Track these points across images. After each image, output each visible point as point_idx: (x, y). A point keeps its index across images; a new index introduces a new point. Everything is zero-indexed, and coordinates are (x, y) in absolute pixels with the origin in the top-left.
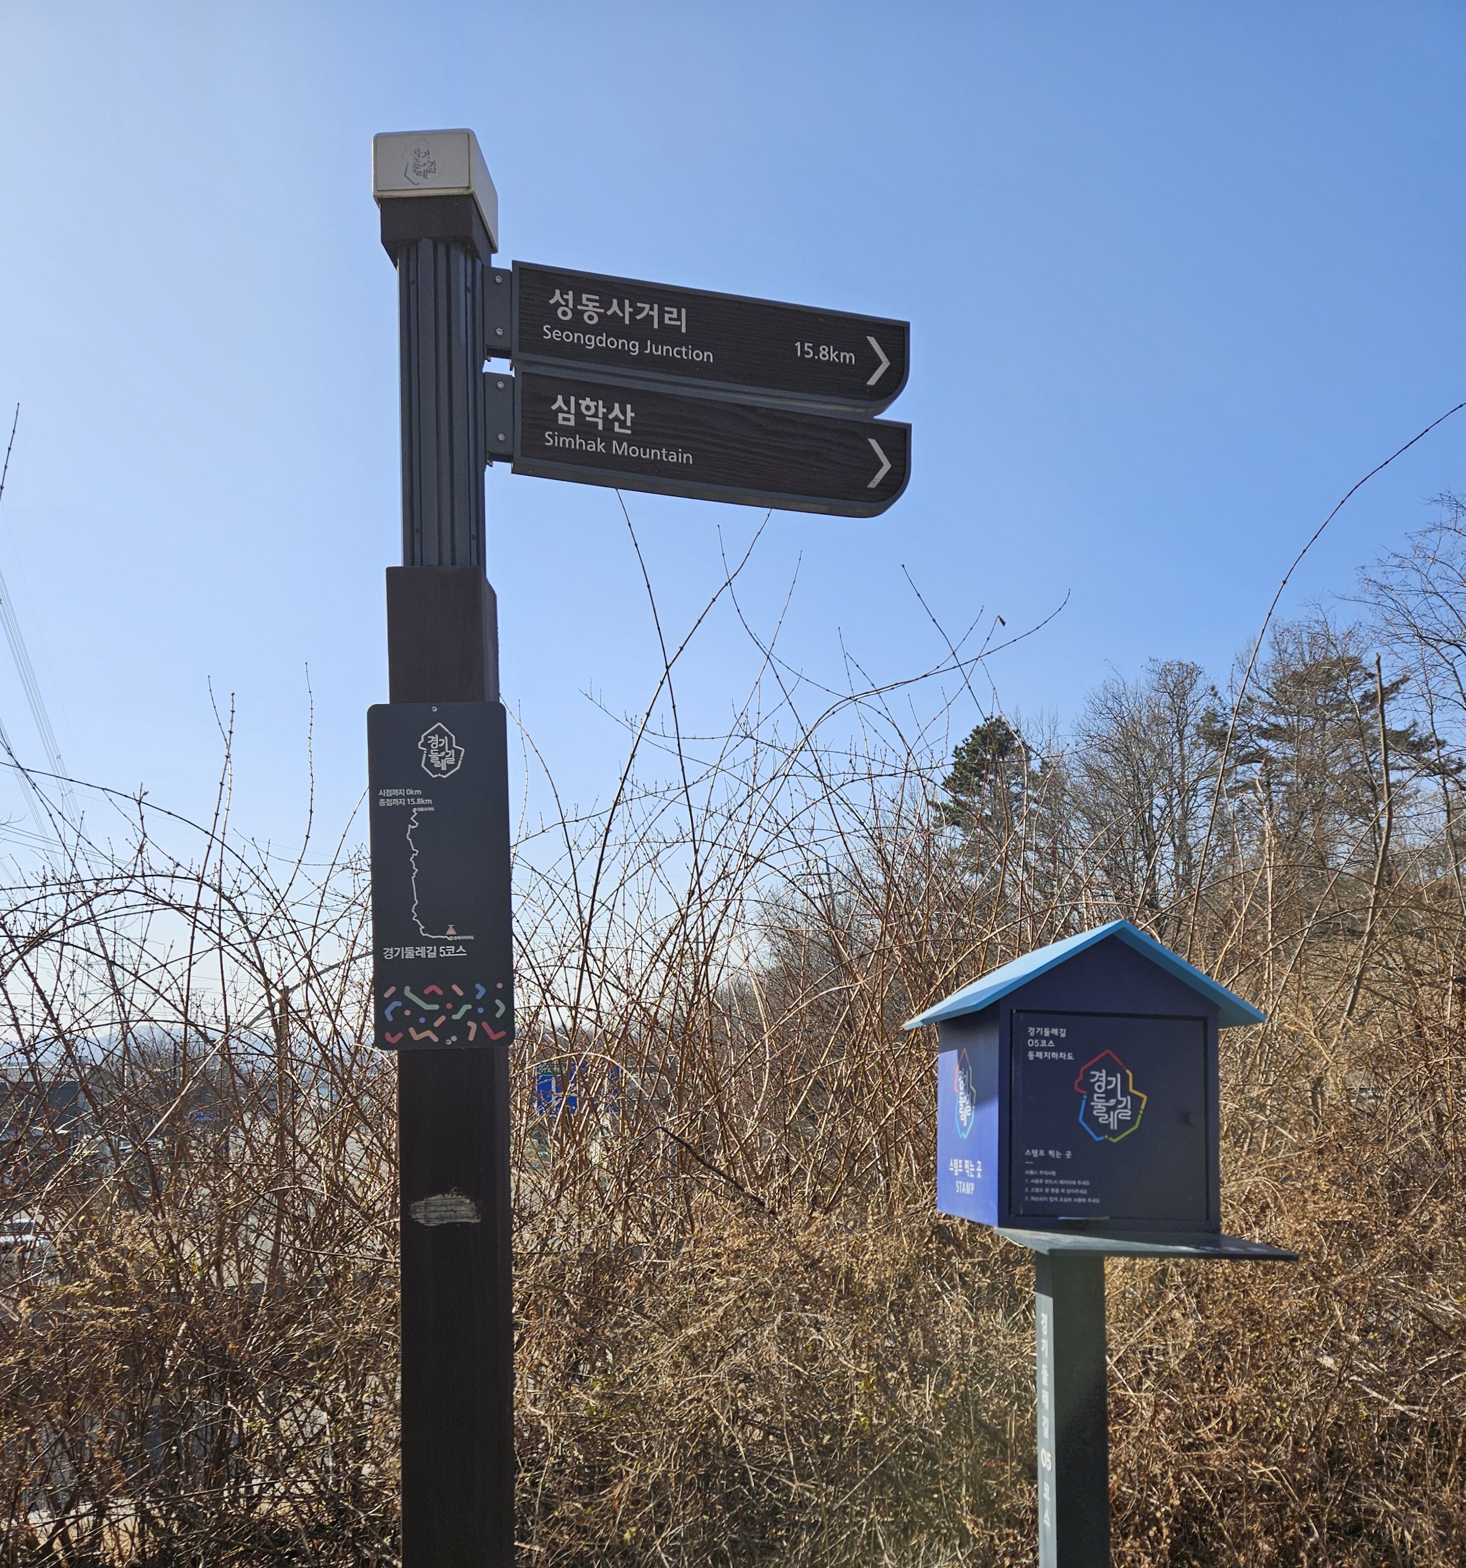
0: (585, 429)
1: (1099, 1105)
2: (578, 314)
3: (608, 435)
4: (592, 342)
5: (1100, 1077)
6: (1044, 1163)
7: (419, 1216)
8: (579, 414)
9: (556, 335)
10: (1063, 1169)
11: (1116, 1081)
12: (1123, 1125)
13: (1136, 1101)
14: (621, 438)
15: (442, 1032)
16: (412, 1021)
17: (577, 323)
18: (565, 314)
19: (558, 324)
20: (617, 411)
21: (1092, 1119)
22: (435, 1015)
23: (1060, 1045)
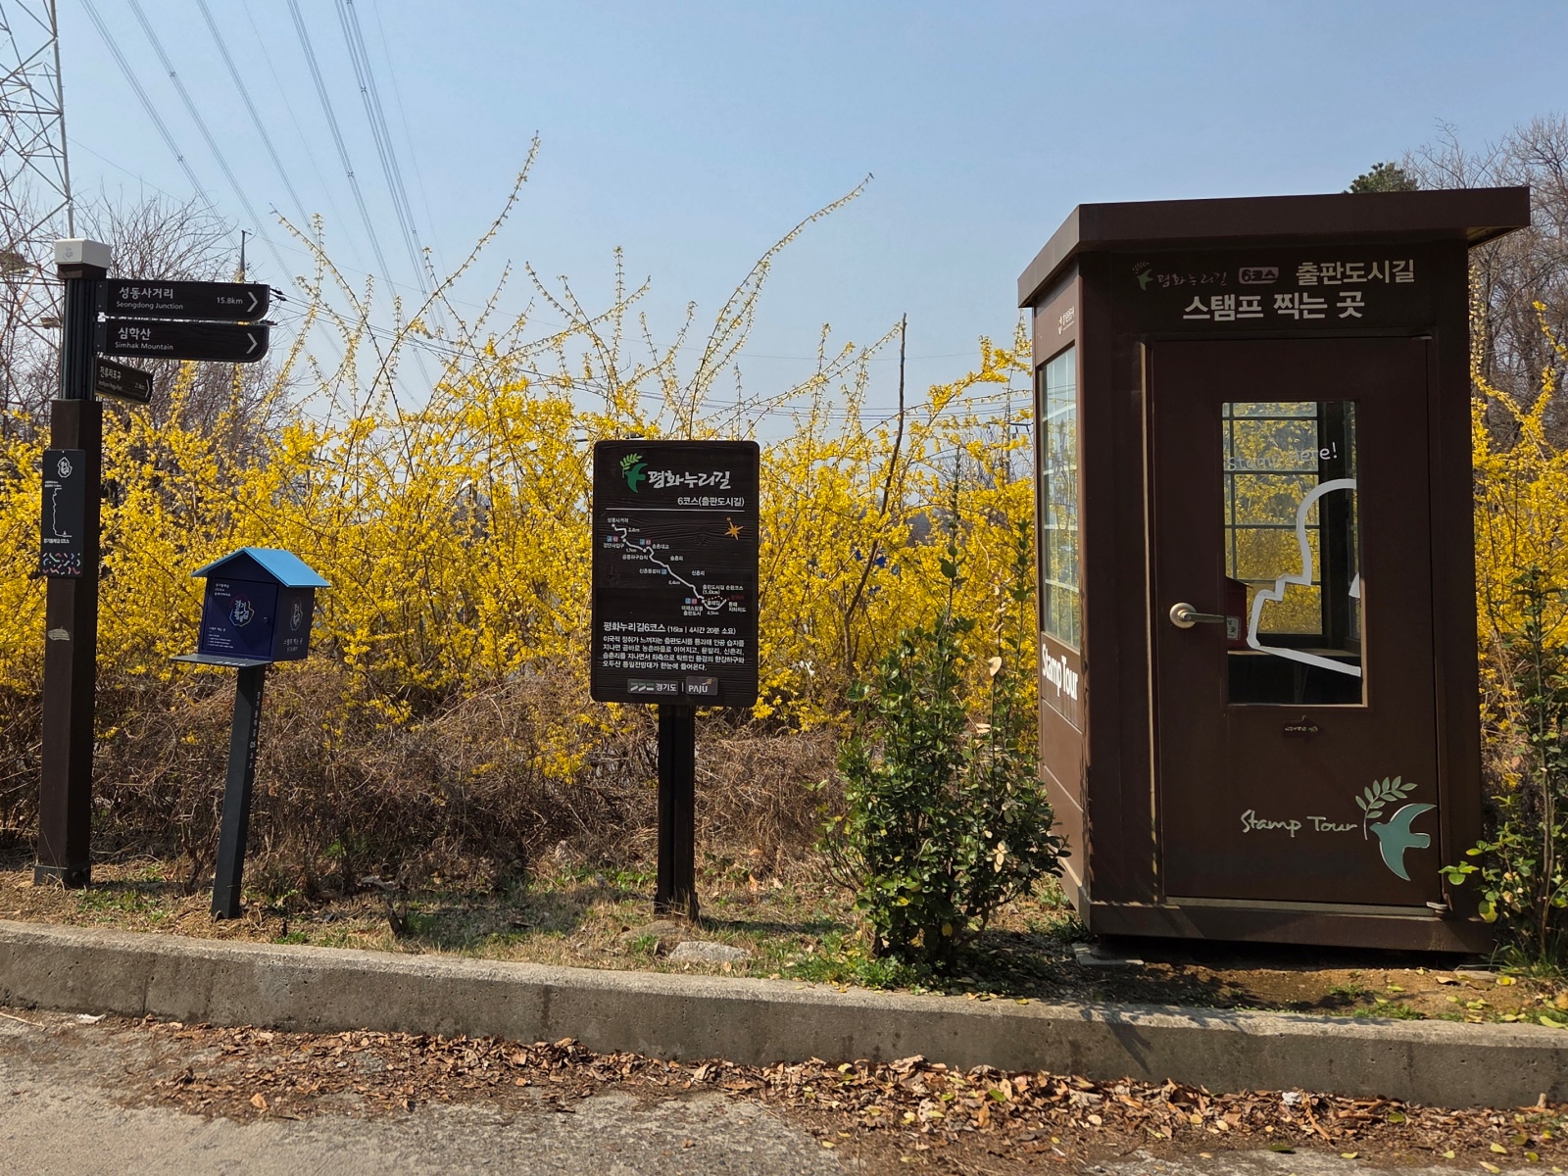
0: (131, 339)
1: (237, 613)
2: (130, 296)
3: (140, 341)
4: (135, 306)
5: (239, 603)
6: (216, 632)
7: (50, 636)
8: (129, 334)
9: (121, 305)
10: (222, 635)
11: (244, 605)
12: (245, 621)
13: (251, 612)
14: (145, 342)
15: (60, 570)
16: (51, 566)
17: (130, 299)
18: (125, 296)
19: (124, 301)
20: (144, 332)
21: (234, 618)
22: (58, 564)
23: (226, 591)
